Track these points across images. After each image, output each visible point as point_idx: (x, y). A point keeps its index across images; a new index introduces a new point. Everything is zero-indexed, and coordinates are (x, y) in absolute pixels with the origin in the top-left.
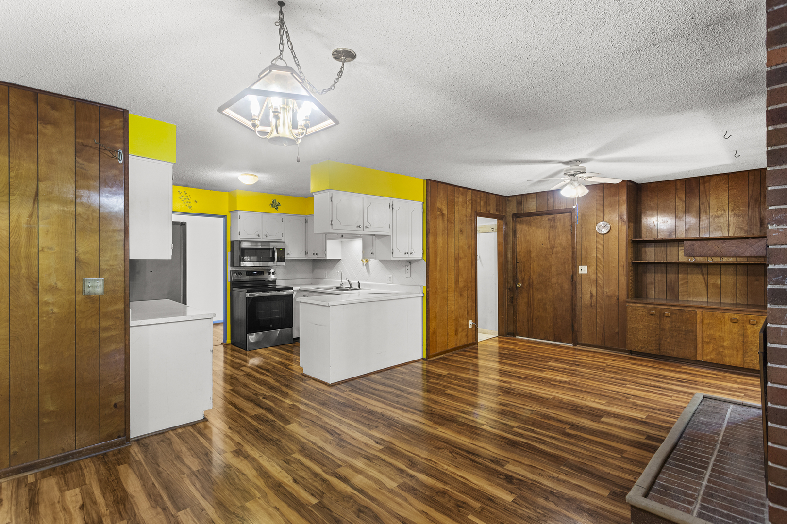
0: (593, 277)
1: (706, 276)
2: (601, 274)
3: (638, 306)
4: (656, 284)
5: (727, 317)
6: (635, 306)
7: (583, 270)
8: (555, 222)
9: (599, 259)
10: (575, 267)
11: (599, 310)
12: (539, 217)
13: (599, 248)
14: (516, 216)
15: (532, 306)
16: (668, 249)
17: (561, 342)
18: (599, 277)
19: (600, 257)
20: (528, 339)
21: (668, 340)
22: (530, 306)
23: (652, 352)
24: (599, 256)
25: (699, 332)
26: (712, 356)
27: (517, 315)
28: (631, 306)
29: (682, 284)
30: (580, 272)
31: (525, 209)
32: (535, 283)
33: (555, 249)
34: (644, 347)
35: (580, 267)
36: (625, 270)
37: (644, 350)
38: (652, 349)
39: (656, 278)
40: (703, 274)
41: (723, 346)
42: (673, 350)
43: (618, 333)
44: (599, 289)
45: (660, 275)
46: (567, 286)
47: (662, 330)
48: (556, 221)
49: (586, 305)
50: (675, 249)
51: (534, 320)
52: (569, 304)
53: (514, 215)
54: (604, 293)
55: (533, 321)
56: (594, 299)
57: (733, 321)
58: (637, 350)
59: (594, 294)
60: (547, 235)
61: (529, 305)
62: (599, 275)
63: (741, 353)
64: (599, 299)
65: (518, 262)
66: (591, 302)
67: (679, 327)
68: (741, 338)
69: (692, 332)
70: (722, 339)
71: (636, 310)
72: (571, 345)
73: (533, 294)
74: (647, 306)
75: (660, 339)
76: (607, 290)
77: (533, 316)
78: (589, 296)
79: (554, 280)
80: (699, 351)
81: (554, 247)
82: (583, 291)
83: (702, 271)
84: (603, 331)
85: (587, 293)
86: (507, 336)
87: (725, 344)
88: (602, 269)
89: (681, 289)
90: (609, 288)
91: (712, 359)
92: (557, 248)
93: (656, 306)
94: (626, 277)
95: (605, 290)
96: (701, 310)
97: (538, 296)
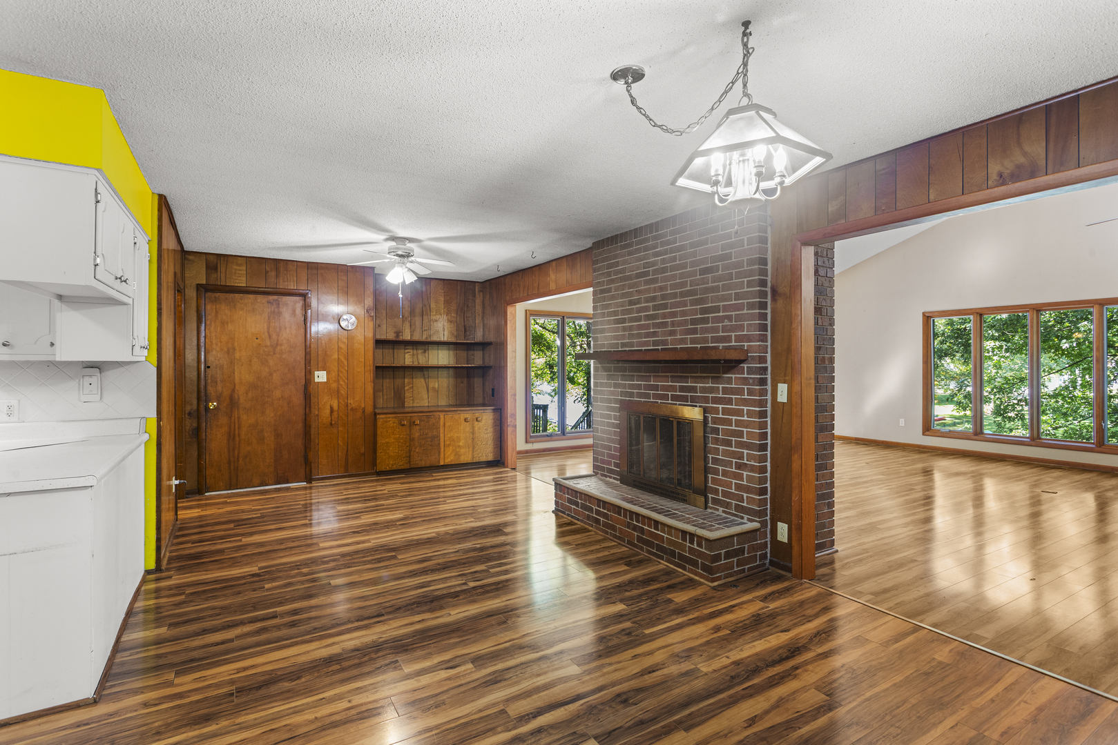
0: (334, 385)
1: (427, 380)
2: (344, 381)
3: (389, 417)
4: (385, 390)
5: (462, 418)
6: (386, 418)
7: (321, 376)
8: (278, 307)
9: (342, 362)
10: (309, 375)
11: (340, 429)
12: (251, 296)
13: (341, 348)
14: (202, 289)
15: (237, 438)
16: (395, 351)
17: (288, 483)
18: (341, 385)
19: (343, 360)
20: (230, 492)
21: (417, 450)
22: (234, 437)
23: (403, 467)
24: (342, 358)
25: (442, 436)
26: (452, 458)
27: (207, 457)
28: (382, 418)
29: (408, 390)
30: (317, 380)
31: (223, 278)
32: (242, 400)
33: (279, 347)
34: (395, 463)
35: (317, 373)
36: (372, 375)
37: (395, 467)
38: (402, 464)
39: (385, 384)
40: (425, 378)
41: (459, 446)
42: (421, 460)
43: (363, 454)
44: (340, 400)
45: (388, 380)
46: (298, 399)
47: (412, 440)
48: (280, 306)
49: (324, 424)
50: (402, 351)
51: (241, 460)
52: (300, 426)
53: (199, 286)
54: (347, 406)
55: (238, 461)
56: (335, 414)
57: (466, 420)
58: (388, 469)
59: (336, 408)
60: (265, 325)
61: (231, 436)
62: (341, 382)
63: (471, 449)
64: (341, 414)
65: (209, 367)
66: (331, 420)
67: (426, 434)
68: (471, 436)
69: (437, 437)
70: (459, 439)
71: (387, 422)
72: (304, 484)
73: (239, 418)
74: (398, 415)
75: (410, 451)
76: (350, 401)
77: (239, 453)
78: (328, 411)
79: (277, 393)
80: (442, 456)
81: (277, 345)
82: (321, 405)
83: (424, 375)
84: (347, 455)
85: (326, 405)
86: (187, 498)
87: (461, 444)
88: (346, 375)
89: (407, 394)
90: (354, 399)
91: (452, 461)
92: (281, 345)
93: (407, 415)
94: (372, 384)
95: (349, 402)
96: (443, 413)
97: (247, 419)
